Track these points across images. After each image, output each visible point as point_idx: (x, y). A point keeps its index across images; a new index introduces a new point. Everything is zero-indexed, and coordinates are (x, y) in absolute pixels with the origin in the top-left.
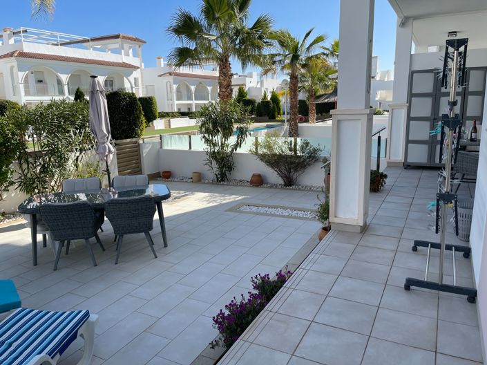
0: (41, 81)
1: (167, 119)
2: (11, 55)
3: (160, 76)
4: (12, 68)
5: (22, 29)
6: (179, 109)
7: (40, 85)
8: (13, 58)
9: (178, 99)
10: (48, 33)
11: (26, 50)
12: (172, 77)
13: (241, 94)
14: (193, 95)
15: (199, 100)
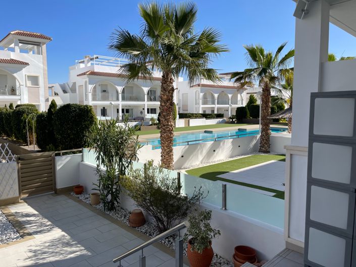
0: (105, 91)
2: (84, 74)
4: (86, 82)
5: (95, 56)
6: (204, 111)
7: (104, 93)
8: (86, 76)
9: (204, 103)
10: (114, 59)
11: (96, 70)
12: (200, 87)
13: (252, 100)
14: (216, 101)
15: (221, 104)
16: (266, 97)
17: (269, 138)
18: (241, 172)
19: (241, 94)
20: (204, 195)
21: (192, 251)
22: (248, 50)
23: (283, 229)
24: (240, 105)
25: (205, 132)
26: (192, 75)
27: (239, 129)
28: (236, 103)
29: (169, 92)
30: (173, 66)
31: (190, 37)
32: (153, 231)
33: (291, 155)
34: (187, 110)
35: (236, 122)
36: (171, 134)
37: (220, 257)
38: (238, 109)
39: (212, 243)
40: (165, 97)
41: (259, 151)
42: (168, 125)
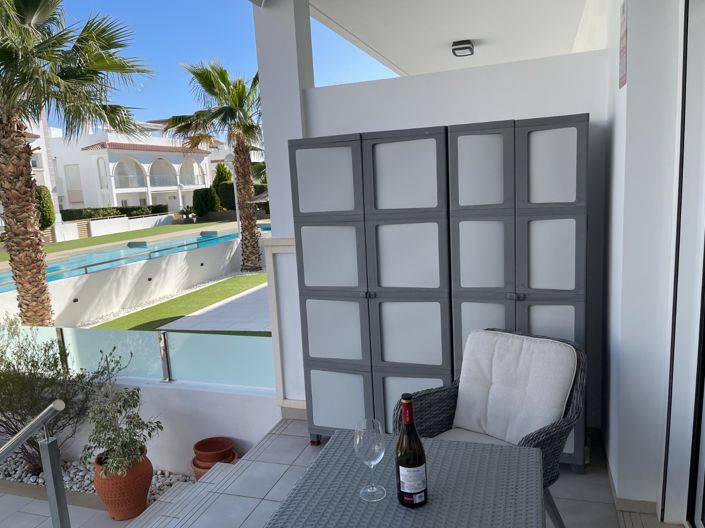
1: (85, 222)
3: (86, 149)
6: (124, 202)
9: (122, 184)
12: (106, 150)
13: (221, 175)
14: (148, 178)
15: (160, 185)
16: (242, 164)
17: (257, 243)
18: (209, 312)
19: (199, 162)
20: (124, 363)
21: (104, 476)
22: (194, 73)
23: (274, 389)
24: (200, 186)
25: (131, 245)
26: (73, 120)
27: (202, 233)
28: (192, 182)
29: (19, 157)
30: (22, 97)
31: (55, 31)
32: (13, 466)
33: (274, 255)
34: (83, 202)
35: (195, 219)
36: (37, 251)
37: (170, 473)
38: (197, 193)
39: (148, 448)
40: (11, 168)
41: (242, 270)
42: (27, 233)
